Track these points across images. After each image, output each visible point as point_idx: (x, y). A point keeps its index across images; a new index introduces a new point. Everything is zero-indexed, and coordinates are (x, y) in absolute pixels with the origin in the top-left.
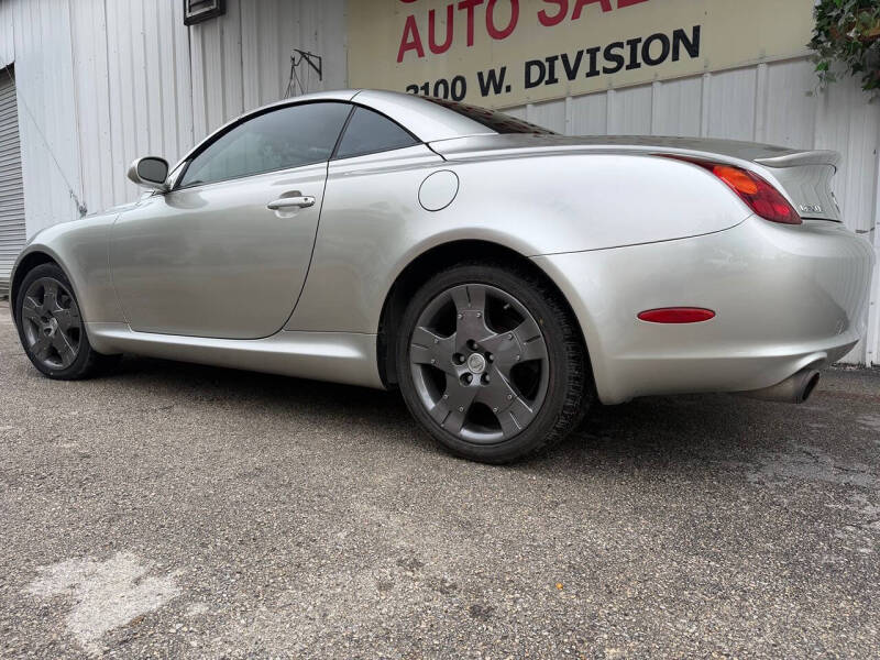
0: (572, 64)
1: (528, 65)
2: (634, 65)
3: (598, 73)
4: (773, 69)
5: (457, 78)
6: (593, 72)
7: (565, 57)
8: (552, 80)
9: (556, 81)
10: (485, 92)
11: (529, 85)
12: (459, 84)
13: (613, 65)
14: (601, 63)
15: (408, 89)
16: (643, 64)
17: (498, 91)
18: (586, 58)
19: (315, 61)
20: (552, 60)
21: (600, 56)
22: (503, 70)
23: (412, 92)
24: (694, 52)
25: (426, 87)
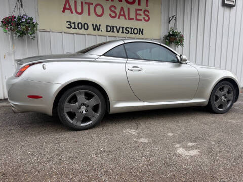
0: (118, 29)
1: (107, 26)
2: (131, 33)
5: (85, 23)
6: (123, 32)
7: (116, 27)
9: (114, 32)
10: (94, 30)
11: (107, 31)
12: (86, 25)
13: (127, 32)
14: (125, 31)
15: (67, 22)
16: (133, 34)
17: (98, 30)
18: (121, 29)
20: (113, 27)
21: (124, 29)
22: (100, 25)
23: (69, 23)
24: (142, 34)
25: (74, 23)
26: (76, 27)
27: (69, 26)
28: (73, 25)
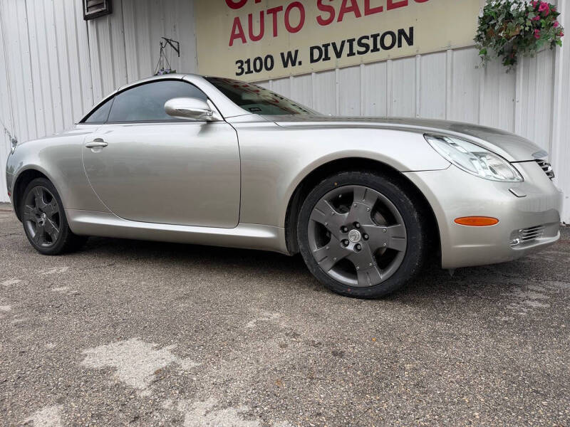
0: (339, 49)
1: (312, 49)
2: (375, 49)
3: (354, 54)
4: (455, 53)
5: (268, 56)
6: (351, 54)
7: (334, 45)
8: (327, 58)
9: (329, 59)
10: (285, 65)
11: (312, 61)
12: (269, 60)
13: (363, 49)
14: (356, 48)
15: (237, 62)
16: (381, 49)
17: (294, 64)
18: (347, 45)
19: (175, 44)
20: (326, 46)
21: (355, 44)
22: (297, 52)
23: (239, 64)
24: (410, 42)
25: (248, 62)
26: (252, 69)
27: (240, 71)
28: (245, 66)
